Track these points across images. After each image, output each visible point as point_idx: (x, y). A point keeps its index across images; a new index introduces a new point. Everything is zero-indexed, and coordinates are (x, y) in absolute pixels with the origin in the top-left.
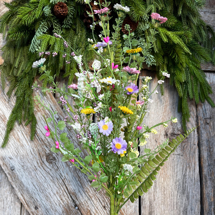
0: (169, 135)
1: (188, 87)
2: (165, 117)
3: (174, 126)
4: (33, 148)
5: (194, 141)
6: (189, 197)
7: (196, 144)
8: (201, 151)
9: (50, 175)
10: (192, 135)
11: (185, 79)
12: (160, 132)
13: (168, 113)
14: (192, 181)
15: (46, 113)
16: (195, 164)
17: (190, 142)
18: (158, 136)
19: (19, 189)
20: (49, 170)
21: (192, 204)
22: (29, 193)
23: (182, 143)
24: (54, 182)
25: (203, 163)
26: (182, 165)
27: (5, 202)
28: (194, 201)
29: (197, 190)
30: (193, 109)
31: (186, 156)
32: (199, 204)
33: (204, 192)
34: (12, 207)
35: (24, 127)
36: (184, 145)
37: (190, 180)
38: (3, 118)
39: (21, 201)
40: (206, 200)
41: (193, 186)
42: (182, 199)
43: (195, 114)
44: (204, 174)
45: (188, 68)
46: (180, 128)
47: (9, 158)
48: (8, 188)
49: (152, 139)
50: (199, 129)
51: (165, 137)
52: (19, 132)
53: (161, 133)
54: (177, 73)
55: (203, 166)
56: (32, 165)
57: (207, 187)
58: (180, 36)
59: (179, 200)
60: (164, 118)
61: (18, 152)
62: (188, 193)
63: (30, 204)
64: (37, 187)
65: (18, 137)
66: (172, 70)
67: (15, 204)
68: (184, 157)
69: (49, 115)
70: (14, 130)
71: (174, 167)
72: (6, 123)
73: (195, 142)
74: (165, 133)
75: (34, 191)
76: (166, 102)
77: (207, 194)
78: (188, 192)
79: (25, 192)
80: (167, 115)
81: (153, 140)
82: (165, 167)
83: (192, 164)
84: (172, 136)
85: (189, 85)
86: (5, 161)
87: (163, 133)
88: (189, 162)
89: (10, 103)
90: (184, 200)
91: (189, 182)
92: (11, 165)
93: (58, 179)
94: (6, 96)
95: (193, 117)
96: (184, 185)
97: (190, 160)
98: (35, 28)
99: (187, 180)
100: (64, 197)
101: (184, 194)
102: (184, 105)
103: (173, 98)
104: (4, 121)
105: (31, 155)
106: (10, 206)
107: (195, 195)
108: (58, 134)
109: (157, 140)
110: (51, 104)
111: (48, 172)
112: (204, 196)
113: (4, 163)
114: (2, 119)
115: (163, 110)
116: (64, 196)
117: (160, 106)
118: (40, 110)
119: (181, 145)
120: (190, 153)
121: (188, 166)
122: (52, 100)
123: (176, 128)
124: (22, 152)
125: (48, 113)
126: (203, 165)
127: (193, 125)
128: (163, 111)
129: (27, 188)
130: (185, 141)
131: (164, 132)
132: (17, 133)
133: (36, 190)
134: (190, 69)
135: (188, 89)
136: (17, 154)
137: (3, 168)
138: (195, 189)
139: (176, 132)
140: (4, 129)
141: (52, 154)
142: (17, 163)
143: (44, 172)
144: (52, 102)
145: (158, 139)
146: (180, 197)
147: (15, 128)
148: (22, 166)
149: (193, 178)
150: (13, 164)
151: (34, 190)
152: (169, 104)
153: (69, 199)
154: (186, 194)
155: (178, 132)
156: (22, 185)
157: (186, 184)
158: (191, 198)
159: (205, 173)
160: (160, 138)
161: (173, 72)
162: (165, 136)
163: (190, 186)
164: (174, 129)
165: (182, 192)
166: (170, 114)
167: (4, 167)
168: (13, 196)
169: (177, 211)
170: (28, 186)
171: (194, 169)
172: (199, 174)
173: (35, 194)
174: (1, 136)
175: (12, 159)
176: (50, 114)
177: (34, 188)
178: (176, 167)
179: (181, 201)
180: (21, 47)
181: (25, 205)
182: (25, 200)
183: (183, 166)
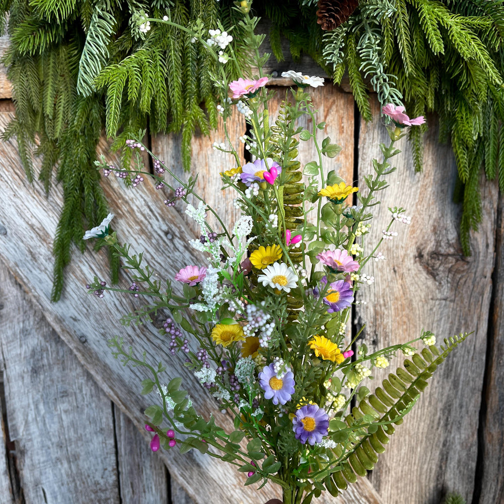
0: (426, 257)
1: (487, 150)
2: (420, 214)
3: (439, 236)
4: (119, 298)
5: (484, 268)
6: (458, 384)
7: (489, 275)
8: (498, 291)
9: (163, 351)
10: (481, 254)
11: (479, 134)
12: (406, 251)
13: (429, 205)
14: (469, 352)
15: (137, 220)
16: (479, 318)
17: (474, 271)
18: (401, 260)
19: (103, 378)
20: (159, 342)
21: (462, 395)
22: (124, 385)
23: (454, 275)
24: (172, 365)
25: (498, 316)
26: (450, 320)
27: (79, 396)
28: (467, 390)
29: (478, 370)
30: (490, 192)
31: (462, 302)
32: (478, 396)
33: (493, 375)
34: (94, 405)
35: (93, 253)
36: (460, 279)
37: (465, 351)
38: (41, 234)
39: (112, 399)
40: (495, 389)
41: (469, 363)
42: (443, 388)
43: (495, 206)
44: (498, 340)
45: (492, 99)
46: (453, 239)
47: (72, 320)
48: (79, 370)
49: (385, 266)
50: (500, 241)
51: (415, 262)
52: (84, 265)
53: (409, 252)
54: (460, 115)
55: (498, 324)
56: (121, 333)
57: (500, 366)
59: (436, 388)
60: (418, 216)
61: (89, 307)
62: (457, 377)
63: (130, 404)
64: (138, 374)
65: (83, 276)
66: (449, 103)
67: (99, 399)
68: (457, 304)
69: (144, 224)
70: (72, 262)
71: (431, 325)
72: (51, 246)
73: (485, 270)
74: (417, 251)
75: (135, 382)
76: (425, 176)
77: (499, 378)
78: (458, 375)
79: (117, 384)
80: (426, 209)
81: (388, 268)
82: (411, 326)
83: (472, 318)
84: (432, 258)
85: (489, 145)
86: (64, 325)
87: (412, 252)
88: (467, 315)
89: (51, 199)
90: (447, 388)
91: (462, 354)
92: (78, 333)
93: (180, 360)
94: (39, 182)
95: (489, 214)
96: (450, 362)
97: (469, 310)
98: (81, 16)
99: (457, 352)
100: (196, 393)
101: (447, 377)
102: (469, 193)
103: (445, 166)
104: (44, 240)
105: (116, 312)
106: (90, 403)
107: (471, 379)
108: (172, 266)
109: (396, 268)
110: (146, 198)
111: (157, 345)
112: (490, 382)
113: (64, 328)
114: (40, 237)
115: (417, 196)
116: (197, 391)
117: (411, 188)
118: (124, 214)
119: (453, 279)
120: (471, 294)
121: (462, 322)
122: (148, 189)
123: (444, 239)
124: (97, 306)
125: (143, 219)
126: (499, 321)
127: (485, 233)
128: (417, 200)
129: (119, 375)
130: (462, 269)
131: (415, 250)
132: (79, 267)
133: (137, 379)
134: (497, 104)
135: (484, 155)
136: (87, 310)
137: (63, 338)
138: (473, 368)
139: (443, 250)
140: (50, 259)
141: (163, 310)
142: (90, 329)
143: (149, 347)
144: (147, 192)
145: (400, 266)
146: (438, 382)
147: (74, 257)
148: (102, 335)
149: (471, 346)
150: (83, 331)
151: (134, 379)
152: (432, 181)
153: (208, 397)
154: (453, 378)
155: (447, 250)
156: (108, 371)
157: (454, 359)
158: (463, 385)
159: (500, 338)
160: (405, 264)
161: (449, 109)
162: (417, 259)
163: (463, 363)
164: (438, 243)
165: (444, 374)
166: (432, 207)
167: (65, 337)
168: (92, 385)
169: (429, 409)
170: (121, 373)
171: (477, 329)
172: (486, 338)
173: (136, 387)
174: (46, 273)
175: (79, 320)
176: (146, 222)
177: (133, 376)
178: (435, 325)
179: (441, 390)
180: (50, 52)
181: (120, 405)
182: (118, 397)
183: (452, 323)
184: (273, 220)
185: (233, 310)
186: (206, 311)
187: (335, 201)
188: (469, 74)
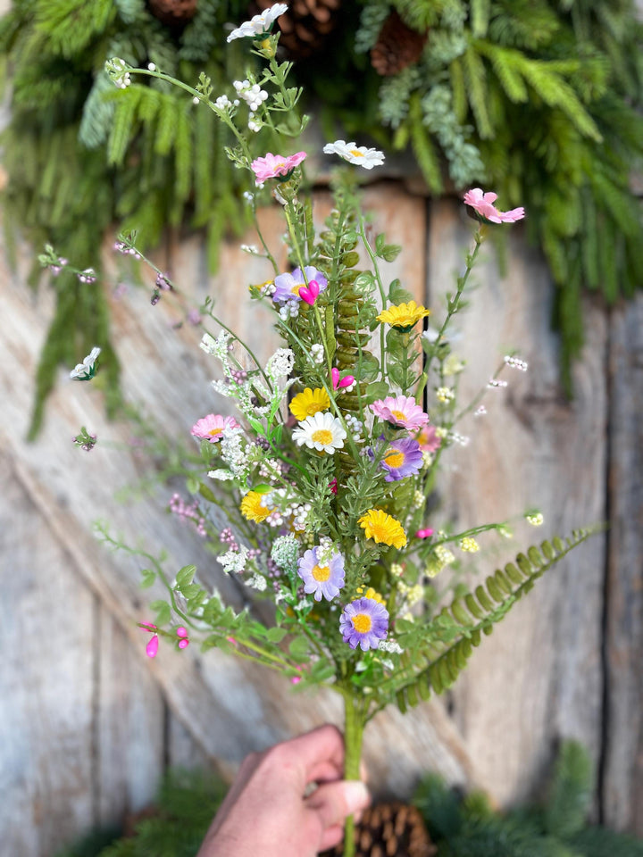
0: (518, 402)
1: (586, 251)
7: (601, 427)
32: (597, 597)
33: (615, 565)
43: (603, 336)
46: (553, 378)
55: (617, 492)
58: (567, 79)
74: (507, 396)
84: (527, 404)
86: (39, 479)
98: (93, 61)
103: (537, 286)
112: (613, 574)
126: (618, 486)
139: (541, 392)
150: (63, 489)
155: (545, 393)
159: (620, 510)
162: (507, 405)
164: (533, 383)
175: (60, 473)
180: (54, 131)
184: (318, 352)
185: (265, 474)
186: (232, 478)
187: (401, 330)
188: (560, 150)
